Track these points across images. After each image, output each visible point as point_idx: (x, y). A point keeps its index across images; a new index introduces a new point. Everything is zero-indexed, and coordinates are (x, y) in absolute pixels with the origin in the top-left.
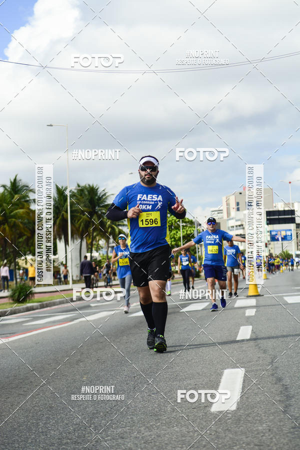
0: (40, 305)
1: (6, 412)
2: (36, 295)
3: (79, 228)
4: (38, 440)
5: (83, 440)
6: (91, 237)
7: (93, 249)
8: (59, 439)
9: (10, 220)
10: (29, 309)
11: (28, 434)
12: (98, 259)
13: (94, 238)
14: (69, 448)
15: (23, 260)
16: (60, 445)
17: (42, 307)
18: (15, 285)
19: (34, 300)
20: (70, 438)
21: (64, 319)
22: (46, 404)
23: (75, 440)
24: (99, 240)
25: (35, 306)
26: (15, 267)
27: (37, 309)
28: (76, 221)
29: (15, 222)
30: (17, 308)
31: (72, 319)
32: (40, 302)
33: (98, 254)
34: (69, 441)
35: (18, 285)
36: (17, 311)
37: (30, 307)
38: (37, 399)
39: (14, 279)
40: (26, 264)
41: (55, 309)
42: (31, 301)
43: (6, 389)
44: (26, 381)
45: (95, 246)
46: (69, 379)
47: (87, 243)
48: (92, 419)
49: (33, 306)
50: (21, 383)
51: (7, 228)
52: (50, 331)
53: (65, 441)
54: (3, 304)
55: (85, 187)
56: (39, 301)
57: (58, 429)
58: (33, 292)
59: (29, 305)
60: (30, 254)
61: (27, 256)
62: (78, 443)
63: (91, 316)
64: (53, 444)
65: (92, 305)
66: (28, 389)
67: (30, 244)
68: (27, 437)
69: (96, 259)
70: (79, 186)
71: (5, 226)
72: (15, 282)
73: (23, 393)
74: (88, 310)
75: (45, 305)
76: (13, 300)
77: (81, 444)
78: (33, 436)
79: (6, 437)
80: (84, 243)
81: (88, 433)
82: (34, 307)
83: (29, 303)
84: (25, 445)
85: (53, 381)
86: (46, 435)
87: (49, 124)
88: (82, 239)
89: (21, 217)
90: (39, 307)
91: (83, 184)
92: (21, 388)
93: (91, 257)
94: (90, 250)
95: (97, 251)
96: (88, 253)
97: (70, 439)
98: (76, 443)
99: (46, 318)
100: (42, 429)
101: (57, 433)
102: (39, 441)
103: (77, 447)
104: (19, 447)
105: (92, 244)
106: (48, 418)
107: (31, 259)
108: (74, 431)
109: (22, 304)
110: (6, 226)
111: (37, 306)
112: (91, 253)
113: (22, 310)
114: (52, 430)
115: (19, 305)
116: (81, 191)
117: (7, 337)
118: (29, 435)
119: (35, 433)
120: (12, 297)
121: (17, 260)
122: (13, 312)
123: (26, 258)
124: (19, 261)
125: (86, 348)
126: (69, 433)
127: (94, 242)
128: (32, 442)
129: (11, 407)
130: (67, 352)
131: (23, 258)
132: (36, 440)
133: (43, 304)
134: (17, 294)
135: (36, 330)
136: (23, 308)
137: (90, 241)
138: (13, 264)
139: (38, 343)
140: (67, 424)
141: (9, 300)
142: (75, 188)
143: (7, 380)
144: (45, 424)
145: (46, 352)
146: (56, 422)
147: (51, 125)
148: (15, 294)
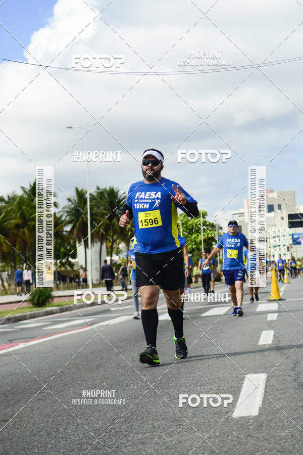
0: (60, 309)
1: (25, 417)
2: (55, 299)
4: (58, 446)
7: (113, 253)
8: (79, 445)
9: (29, 223)
10: (48, 313)
11: (48, 440)
12: (118, 263)
13: (114, 242)
16: (80, 450)
17: (62, 311)
18: (34, 289)
19: (54, 304)
20: (90, 443)
24: (119, 244)
25: (55, 310)
27: (57, 313)
29: (34, 225)
30: (37, 312)
31: (92, 323)
32: (60, 306)
33: (118, 257)
36: (37, 315)
37: (50, 311)
38: (57, 404)
41: (74, 313)
42: (50, 305)
43: (26, 394)
45: (115, 250)
46: (89, 384)
47: (107, 246)
49: (52, 310)
51: (27, 232)
52: (69, 335)
53: (85, 447)
54: (23, 308)
55: (105, 190)
56: (59, 304)
57: (78, 434)
58: (53, 296)
59: (48, 309)
62: (99, 449)
64: (73, 450)
65: (112, 309)
68: (47, 443)
69: (116, 263)
70: (98, 189)
71: (24, 230)
73: (42, 398)
74: (108, 314)
75: (64, 310)
76: (32, 304)
77: (101, 449)
78: (53, 442)
79: (26, 442)
80: (104, 247)
81: (108, 439)
82: (54, 312)
83: (48, 307)
84: (45, 450)
85: (73, 386)
86: (66, 441)
87: (69, 127)
88: (102, 243)
90: (59, 311)
93: (111, 261)
94: (110, 253)
95: (117, 254)
96: (108, 256)
97: (90, 445)
98: (96, 448)
99: (66, 322)
100: (62, 434)
101: (77, 438)
104: (38, 452)
105: (112, 248)
106: (68, 423)
109: (41, 308)
110: (26, 229)
111: (57, 310)
112: (111, 256)
113: (41, 314)
114: (72, 435)
115: (39, 309)
116: (101, 194)
117: (26, 341)
119: (54, 438)
120: (31, 301)
122: (33, 317)
126: (90, 438)
127: (114, 246)
128: (52, 447)
130: (87, 356)
132: (56, 446)
133: (62, 308)
134: (36, 298)
135: (56, 334)
136: (43, 313)
137: (109, 245)
139: (58, 347)
141: (29, 304)
142: (94, 191)
143: (27, 384)
144: (65, 429)
145: (66, 356)
146: (77, 427)
147: (71, 128)
148: (34, 298)
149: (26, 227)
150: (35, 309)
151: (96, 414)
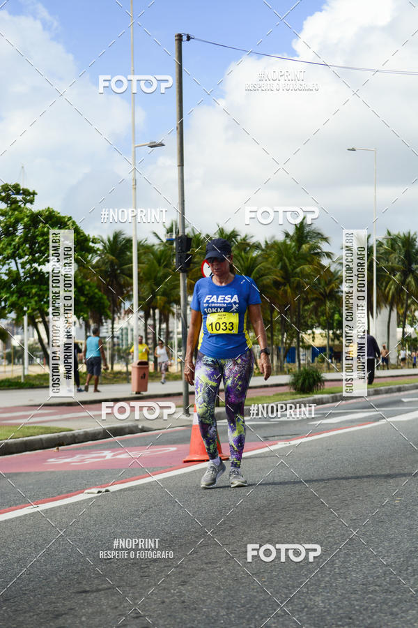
0: (333, 397)
2: (326, 383)
3: (388, 292)
5: (397, 589)
6: (405, 306)
7: (407, 323)
8: (363, 585)
9: (292, 280)
11: (320, 575)
12: (413, 337)
13: (408, 307)
14: (379, 598)
15: (309, 335)
16: (365, 593)
17: (335, 400)
18: (297, 369)
19: (325, 390)
21: (363, 418)
22: (344, 535)
23: (386, 588)
24: (414, 311)
25: (325, 398)
26: (298, 344)
27: (328, 402)
28: (384, 284)
29: (299, 282)
30: (301, 400)
31: (377, 419)
32: (332, 393)
33: (413, 329)
34: (377, 588)
35: (302, 369)
37: (319, 399)
39: (297, 360)
40: (313, 341)
41: (352, 403)
42: (319, 391)
43: (288, 511)
44: (315, 502)
45: (409, 319)
46: (375, 501)
47: (398, 313)
48: (409, 558)
49: (322, 398)
50: (309, 503)
51: (289, 291)
52: (346, 433)
53: (372, 588)
54: (282, 394)
55: (398, 236)
56: (330, 391)
57: (361, 571)
58: (324, 379)
59: (317, 396)
60: (318, 327)
61: (314, 330)
62: (391, 592)
63: (403, 415)
64: (355, 592)
65: (405, 400)
66: (318, 513)
67: (319, 314)
68: (319, 580)
69: (411, 336)
70: (389, 234)
71: (286, 288)
72: (297, 363)
73: (311, 518)
74: (399, 406)
75: (338, 398)
76: (295, 389)
78: (327, 579)
79: (290, 577)
80: (394, 314)
82: (324, 400)
83: (316, 394)
84: (316, 590)
85: (353, 503)
86: (346, 578)
87: (351, 148)
88: (391, 309)
89: (308, 276)
90: (331, 401)
91: (394, 232)
92: (309, 510)
93: (404, 333)
94: (401, 323)
95: (412, 326)
96: (399, 327)
97: (379, 586)
98: (387, 591)
99: (340, 416)
100: (339, 569)
101: (360, 576)
102: (336, 585)
103: (389, 597)
104: (307, 593)
105: (405, 316)
106: (347, 555)
107: (320, 334)
108: (385, 574)
109: (307, 395)
110: (288, 288)
111: (328, 398)
112: (404, 328)
114: (352, 571)
115: (304, 396)
116: (393, 241)
117: (288, 440)
118: (322, 577)
119: (330, 574)
120: (293, 384)
121: (301, 335)
123: (313, 333)
124: (304, 335)
125: (397, 459)
126: (378, 577)
127: (408, 313)
128: (326, 586)
129: (296, 537)
130: (371, 463)
131: (309, 332)
132: (331, 586)
133: (336, 397)
134: (300, 381)
135: (328, 431)
136: (309, 401)
137: (402, 311)
138: (295, 340)
139: (331, 449)
140: (374, 565)
141: (290, 389)
142: (384, 237)
143: (289, 499)
144: (343, 562)
145: (343, 462)
146: (359, 561)
147: (354, 150)
148: (297, 381)
149: (288, 284)
150: (298, 396)
151: (386, 544)
